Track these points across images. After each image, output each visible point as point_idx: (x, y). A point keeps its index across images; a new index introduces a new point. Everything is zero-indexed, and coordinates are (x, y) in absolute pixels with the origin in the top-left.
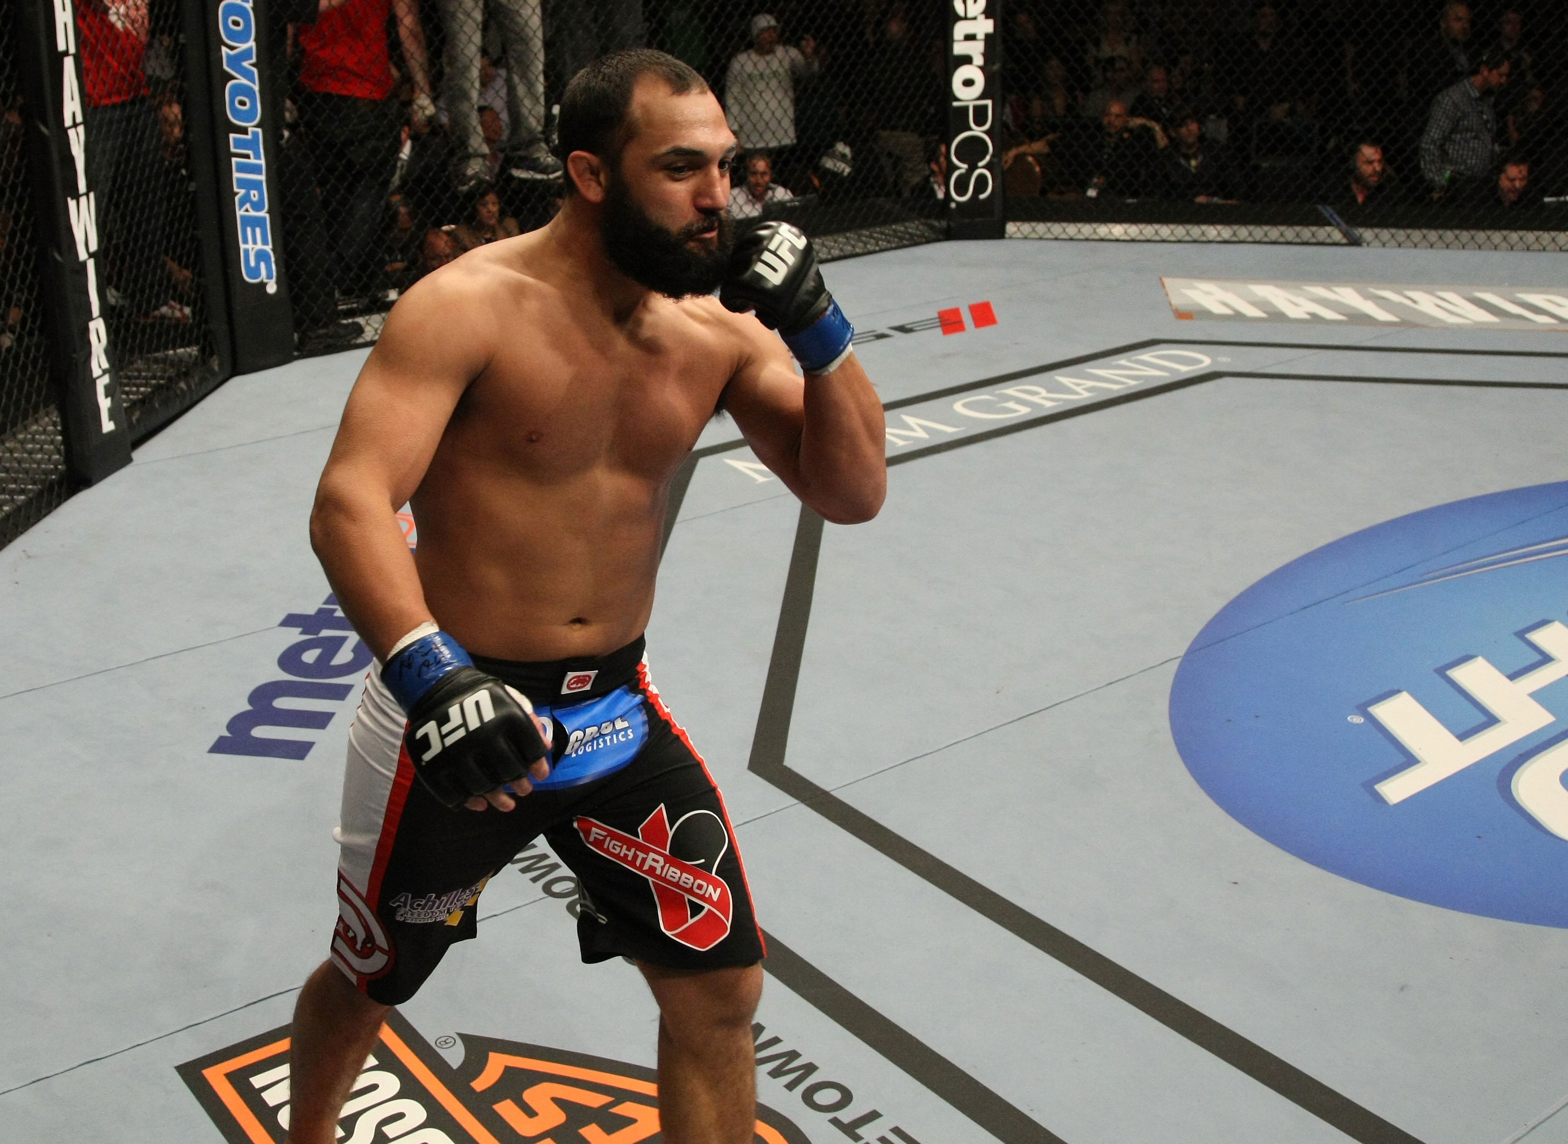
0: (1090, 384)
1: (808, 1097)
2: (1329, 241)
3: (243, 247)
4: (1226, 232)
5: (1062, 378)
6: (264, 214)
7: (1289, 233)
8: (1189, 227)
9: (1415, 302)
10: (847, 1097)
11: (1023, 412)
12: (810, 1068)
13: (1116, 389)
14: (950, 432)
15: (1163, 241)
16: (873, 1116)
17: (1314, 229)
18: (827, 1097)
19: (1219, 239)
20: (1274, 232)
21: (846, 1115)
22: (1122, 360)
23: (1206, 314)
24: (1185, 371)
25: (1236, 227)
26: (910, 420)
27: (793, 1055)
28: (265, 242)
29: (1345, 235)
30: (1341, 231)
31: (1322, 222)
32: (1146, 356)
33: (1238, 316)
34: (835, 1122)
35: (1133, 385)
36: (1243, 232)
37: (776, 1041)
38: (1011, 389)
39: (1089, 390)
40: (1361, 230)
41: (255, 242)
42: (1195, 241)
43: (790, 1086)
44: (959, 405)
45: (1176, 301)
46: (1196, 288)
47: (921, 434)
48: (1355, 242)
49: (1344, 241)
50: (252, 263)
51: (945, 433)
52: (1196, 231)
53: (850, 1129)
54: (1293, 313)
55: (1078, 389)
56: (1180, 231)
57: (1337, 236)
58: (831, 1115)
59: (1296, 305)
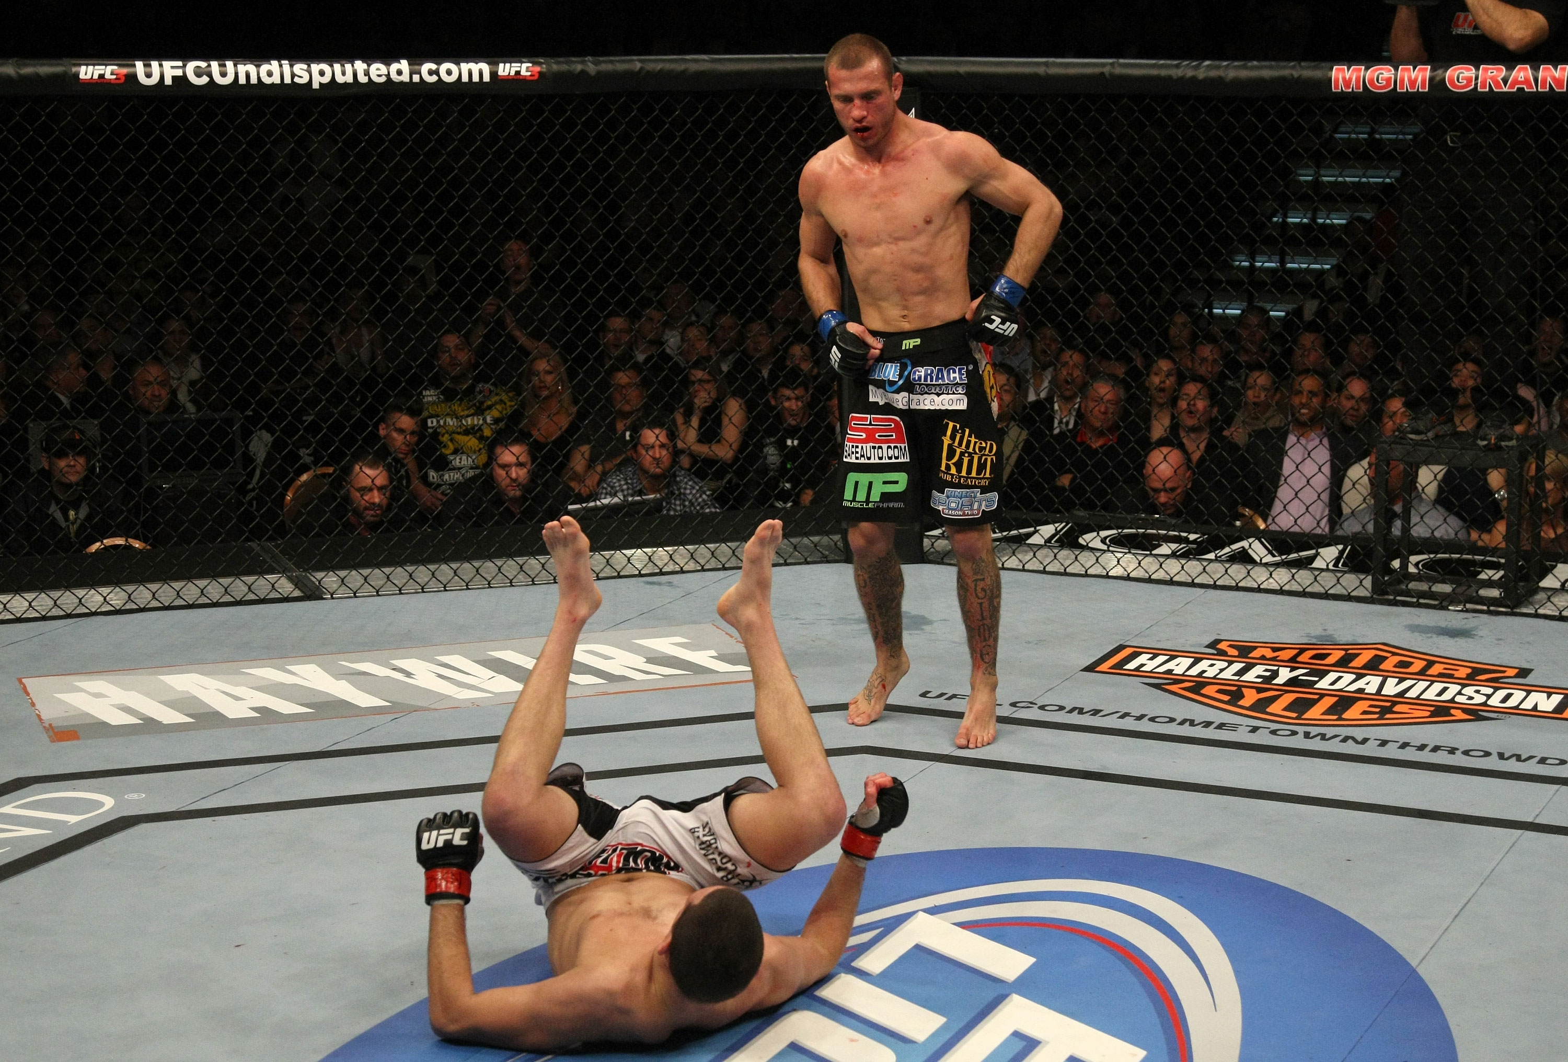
2: (274, 595)
4: (117, 597)
7: (214, 589)
8: (56, 594)
9: (408, 674)
15: (19, 620)
17: (249, 579)
19: (107, 608)
20: (191, 590)
23: (101, 729)
24: (75, 821)
25: (130, 588)
29: (297, 584)
30: (290, 579)
31: (261, 569)
33: (150, 725)
36: (143, 594)
40: (320, 575)
42: (69, 616)
45: (48, 713)
46: (80, 690)
48: (313, 594)
49: (297, 593)
52: (68, 599)
54: (233, 710)
56: (43, 602)
57: (286, 586)
59: (237, 699)
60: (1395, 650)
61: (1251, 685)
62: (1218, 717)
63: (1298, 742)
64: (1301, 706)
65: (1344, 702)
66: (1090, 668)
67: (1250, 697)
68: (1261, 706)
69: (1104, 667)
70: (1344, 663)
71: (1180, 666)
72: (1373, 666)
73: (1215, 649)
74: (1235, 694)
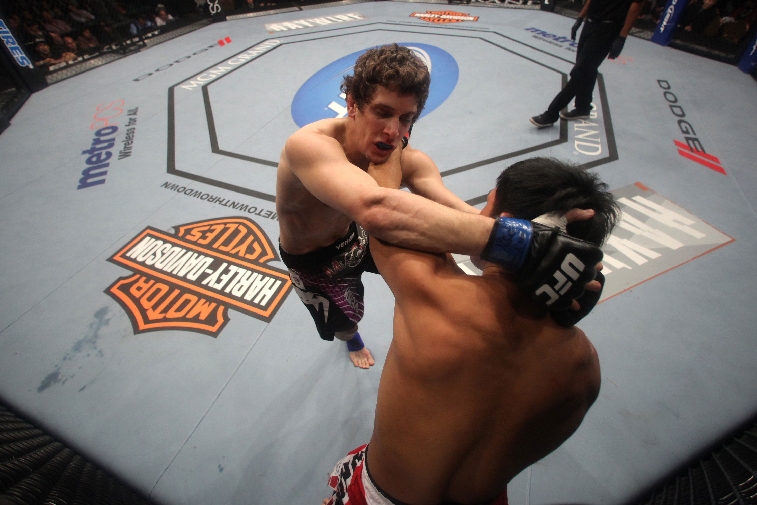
0: (256, 52)
1: (249, 211)
2: (295, 10)
3: (15, 56)
5: (250, 51)
6: (17, 45)
7: (287, 10)
8: (266, 11)
9: (316, 21)
10: (256, 209)
11: (243, 61)
12: (247, 206)
13: (262, 52)
14: (230, 69)
15: (262, 16)
16: (262, 210)
17: (292, 8)
18: (252, 210)
19: (274, 13)
20: (284, 10)
21: (257, 212)
22: (261, 45)
23: (276, 31)
24: (275, 45)
26: (220, 68)
27: (243, 205)
28: (22, 54)
29: (299, 8)
31: (293, 6)
32: (266, 43)
34: (256, 214)
35: (265, 50)
36: (278, 11)
37: (238, 204)
38: (240, 56)
39: (256, 53)
40: (302, 7)
41: (18, 54)
43: (245, 211)
44: (229, 62)
45: (268, 29)
46: (271, 26)
47: (223, 71)
48: (301, 10)
49: (299, 10)
50: (21, 61)
51: (229, 69)
52: (268, 12)
53: (259, 214)
55: (254, 53)
57: (297, 9)
58: (254, 213)
59: (293, 26)
60: (451, 11)
61: (432, 18)
62: (428, 23)
63: (438, 26)
64: (439, 20)
65: (444, 20)
66: (410, 16)
67: (432, 20)
68: (433, 21)
69: (412, 16)
70: (445, 14)
71: (422, 15)
72: (449, 14)
73: (427, 13)
74: (429, 19)
